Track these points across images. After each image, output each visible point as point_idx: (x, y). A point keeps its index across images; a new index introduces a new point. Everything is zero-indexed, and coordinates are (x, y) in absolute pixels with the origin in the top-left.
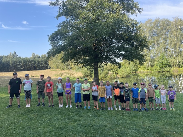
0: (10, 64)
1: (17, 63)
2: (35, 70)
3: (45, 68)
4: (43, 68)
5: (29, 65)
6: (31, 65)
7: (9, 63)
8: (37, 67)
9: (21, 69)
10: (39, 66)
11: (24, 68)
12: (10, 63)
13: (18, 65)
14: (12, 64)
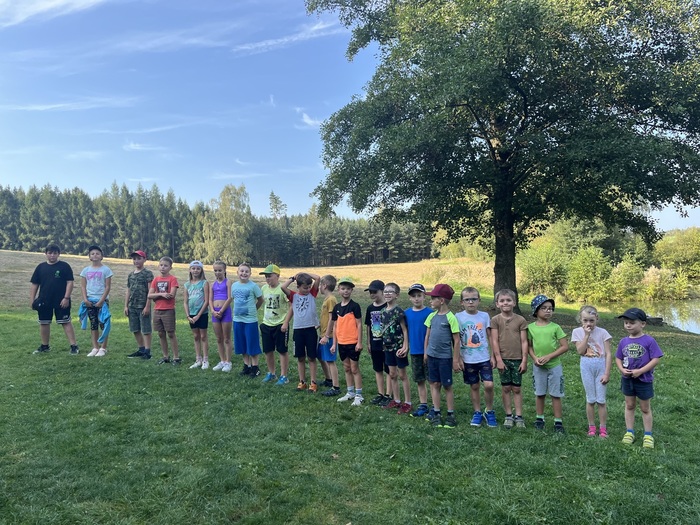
0: (310, 241)
1: (331, 237)
2: (387, 262)
3: (421, 254)
4: (414, 255)
5: (368, 245)
6: (375, 242)
7: (309, 238)
8: (393, 250)
9: (344, 258)
10: (400, 247)
11: (353, 253)
12: (312, 238)
13: (335, 243)
14: (318, 243)
